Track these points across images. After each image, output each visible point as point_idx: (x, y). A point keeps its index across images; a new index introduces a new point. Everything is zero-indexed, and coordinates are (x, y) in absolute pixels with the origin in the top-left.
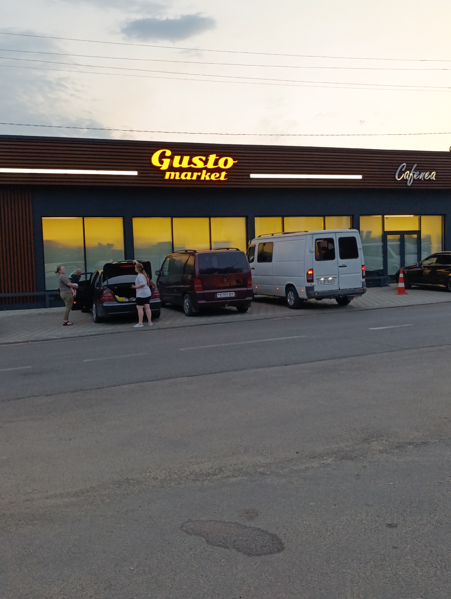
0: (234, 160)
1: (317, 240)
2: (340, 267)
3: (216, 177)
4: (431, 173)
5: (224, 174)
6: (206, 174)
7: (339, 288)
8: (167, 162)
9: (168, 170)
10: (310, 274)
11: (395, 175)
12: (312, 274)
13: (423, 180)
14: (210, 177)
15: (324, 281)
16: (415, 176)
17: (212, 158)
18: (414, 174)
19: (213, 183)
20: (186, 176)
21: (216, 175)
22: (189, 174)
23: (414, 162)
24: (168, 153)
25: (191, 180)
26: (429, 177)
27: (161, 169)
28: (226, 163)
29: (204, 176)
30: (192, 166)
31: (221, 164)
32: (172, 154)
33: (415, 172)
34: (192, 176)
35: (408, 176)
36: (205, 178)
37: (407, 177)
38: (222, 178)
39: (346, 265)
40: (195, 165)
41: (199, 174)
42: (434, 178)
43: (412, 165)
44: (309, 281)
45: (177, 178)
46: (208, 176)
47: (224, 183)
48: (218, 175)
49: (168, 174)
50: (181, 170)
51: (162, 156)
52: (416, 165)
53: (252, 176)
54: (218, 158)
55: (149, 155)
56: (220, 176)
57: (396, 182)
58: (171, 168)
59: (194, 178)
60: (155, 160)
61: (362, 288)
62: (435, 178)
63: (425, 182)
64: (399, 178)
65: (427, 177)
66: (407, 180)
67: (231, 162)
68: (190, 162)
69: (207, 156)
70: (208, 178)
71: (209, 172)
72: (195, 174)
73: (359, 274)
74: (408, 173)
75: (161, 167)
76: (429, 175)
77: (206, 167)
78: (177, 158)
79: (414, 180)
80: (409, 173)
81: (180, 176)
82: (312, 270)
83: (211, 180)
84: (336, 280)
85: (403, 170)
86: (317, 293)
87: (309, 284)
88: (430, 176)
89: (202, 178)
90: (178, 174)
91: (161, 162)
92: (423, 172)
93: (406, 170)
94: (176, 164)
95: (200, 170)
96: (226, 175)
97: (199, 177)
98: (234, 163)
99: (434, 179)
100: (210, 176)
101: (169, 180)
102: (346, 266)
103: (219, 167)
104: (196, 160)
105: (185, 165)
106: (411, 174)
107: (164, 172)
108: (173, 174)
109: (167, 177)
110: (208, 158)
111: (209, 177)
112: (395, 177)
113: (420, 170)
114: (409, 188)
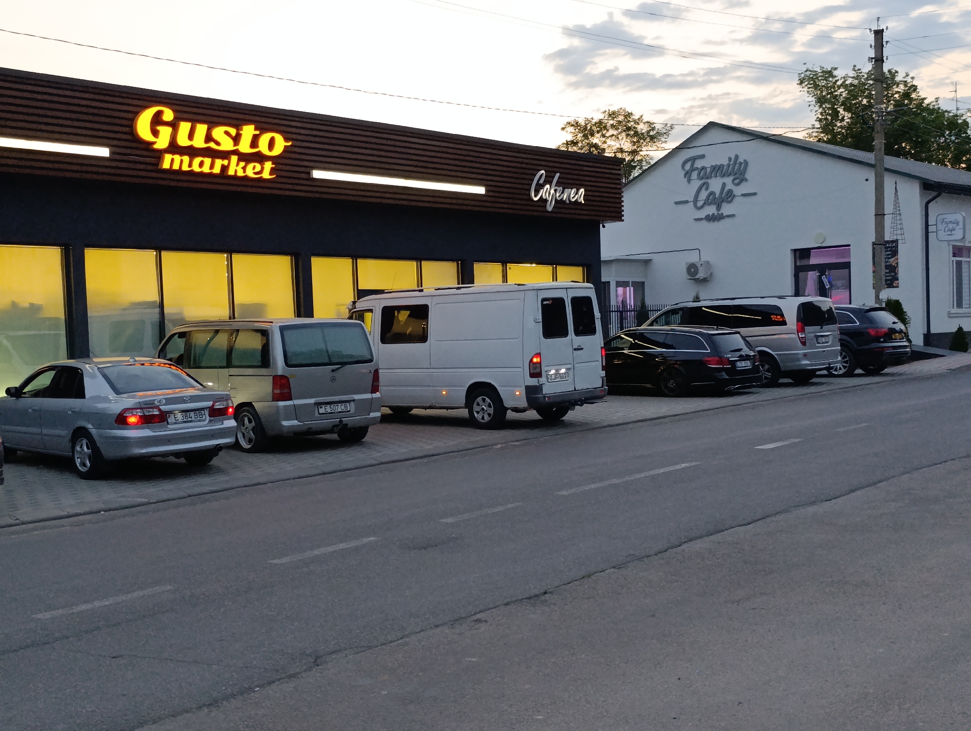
0: (286, 140)
1: (543, 300)
2: (575, 349)
3: (256, 170)
4: (578, 190)
5: (268, 165)
6: (237, 165)
7: (575, 388)
8: (165, 132)
9: (168, 150)
10: (537, 363)
11: (529, 190)
12: (540, 363)
13: (568, 202)
14: (244, 172)
15: (556, 374)
16: (558, 195)
17: (248, 131)
18: (555, 190)
19: (250, 183)
20: (201, 164)
21: (254, 168)
22: (208, 161)
23: (555, 170)
24: (168, 115)
25: (210, 175)
26: (576, 198)
27: (156, 146)
28: (271, 144)
29: (235, 168)
30: (212, 145)
31: (263, 146)
32: (175, 118)
33: (557, 188)
34: (212, 166)
35: (549, 193)
36: (236, 171)
37: (547, 194)
38: (266, 175)
39: (582, 347)
40: (218, 144)
41: (226, 162)
42: (582, 200)
43: (553, 175)
44: (532, 375)
45: (185, 168)
46: (242, 168)
47: (270, 185)
48: (258, 167)
49: (168, 158)
50: (192, 152)
51: (157, 120)
52: (558, 175)
53: (317, 174)
54: (257, 132)
55: (130, 116)
56: (263, 168)
57: (529, 203)
58: (174, 148)
59: (217, 170)
60: (143, 126)
61: (602, 387)
62: (584, 200)
63: (570, 206)
64: (536, 196)
65: (573, 198)
66: (546, 201)
67: (280, 144)
68: (209, 138)
69: (238, 127)
70: (240, 173)
71: (243, 161)
72: (219, 163)
73: (597, 363)
74: (547, 188)
75: (154, 143)
76: (576, 194)
77: (237, 149)
78: (185, 127)
79: (556, 200)
80: (549, 189)
81: (190, 165)
82: (538, 355)
83: (246, 178)
84: (571, 372)
85: (541, 181)
86: (548, 397)
87: (533, 382)
88: (577, 196)
89: (231, 172)
90: (186, 159)
91: (155, 133)
92: (568, 189)
93: (546, 182)
94: (183, 140)
95: (225, 155)
96: (272, 169)
97: (224, 168)
98: (285, 147)
99: (583, 202)
100: (244, 168)
101: (170, 171)
102: (582, 349)
103: (260, 151)
104: (218, 133)
105: (199, 142)
106: (552, 191)
107: (160, 153)
108: (177, 158)
109: (166, 165)
110: (241, 132)
111: (242, 170)
112: (529, 195)
113: (564, 184)
114: (547, 214)
